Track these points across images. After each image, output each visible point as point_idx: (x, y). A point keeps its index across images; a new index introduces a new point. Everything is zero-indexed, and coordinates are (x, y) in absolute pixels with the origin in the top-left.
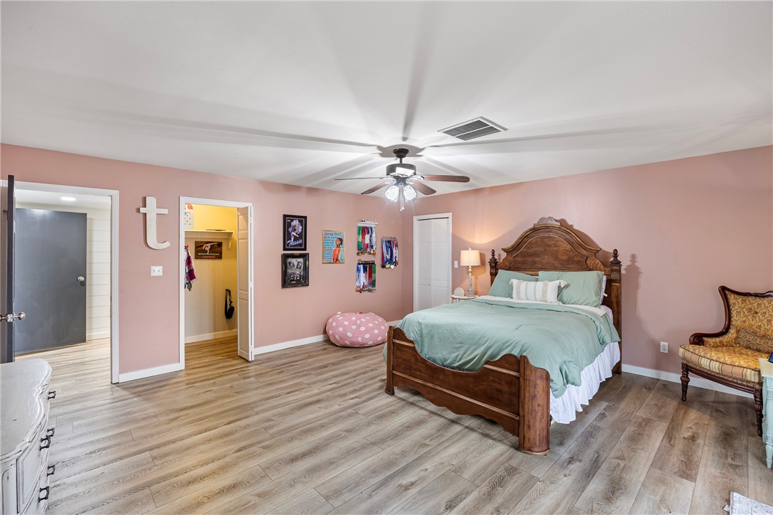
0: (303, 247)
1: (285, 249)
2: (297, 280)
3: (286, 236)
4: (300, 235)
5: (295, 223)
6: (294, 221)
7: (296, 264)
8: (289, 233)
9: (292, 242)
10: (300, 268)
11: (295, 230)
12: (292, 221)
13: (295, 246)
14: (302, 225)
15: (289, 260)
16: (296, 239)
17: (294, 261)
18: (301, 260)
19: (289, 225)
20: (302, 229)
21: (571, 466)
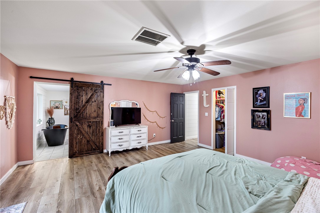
0: (267, 106)
1: (254, 107)
2: (262, 125)
3: (255, 99)
4: (265, 99)
5: (261, 92)
6: (260, 91)
7: (261, 116)
8: (257, 98)
9: (259, 103)
10: (264, 119)
11: (260, 96)
12: (259, 91)
13: (261, 105)
14: (266, 92)
15: (257, 113)
16: (261, 101)
17: (261, 114)
18: (265, 114)
19: (257, 93)
20: (266, 95)
21: (98, 187)
